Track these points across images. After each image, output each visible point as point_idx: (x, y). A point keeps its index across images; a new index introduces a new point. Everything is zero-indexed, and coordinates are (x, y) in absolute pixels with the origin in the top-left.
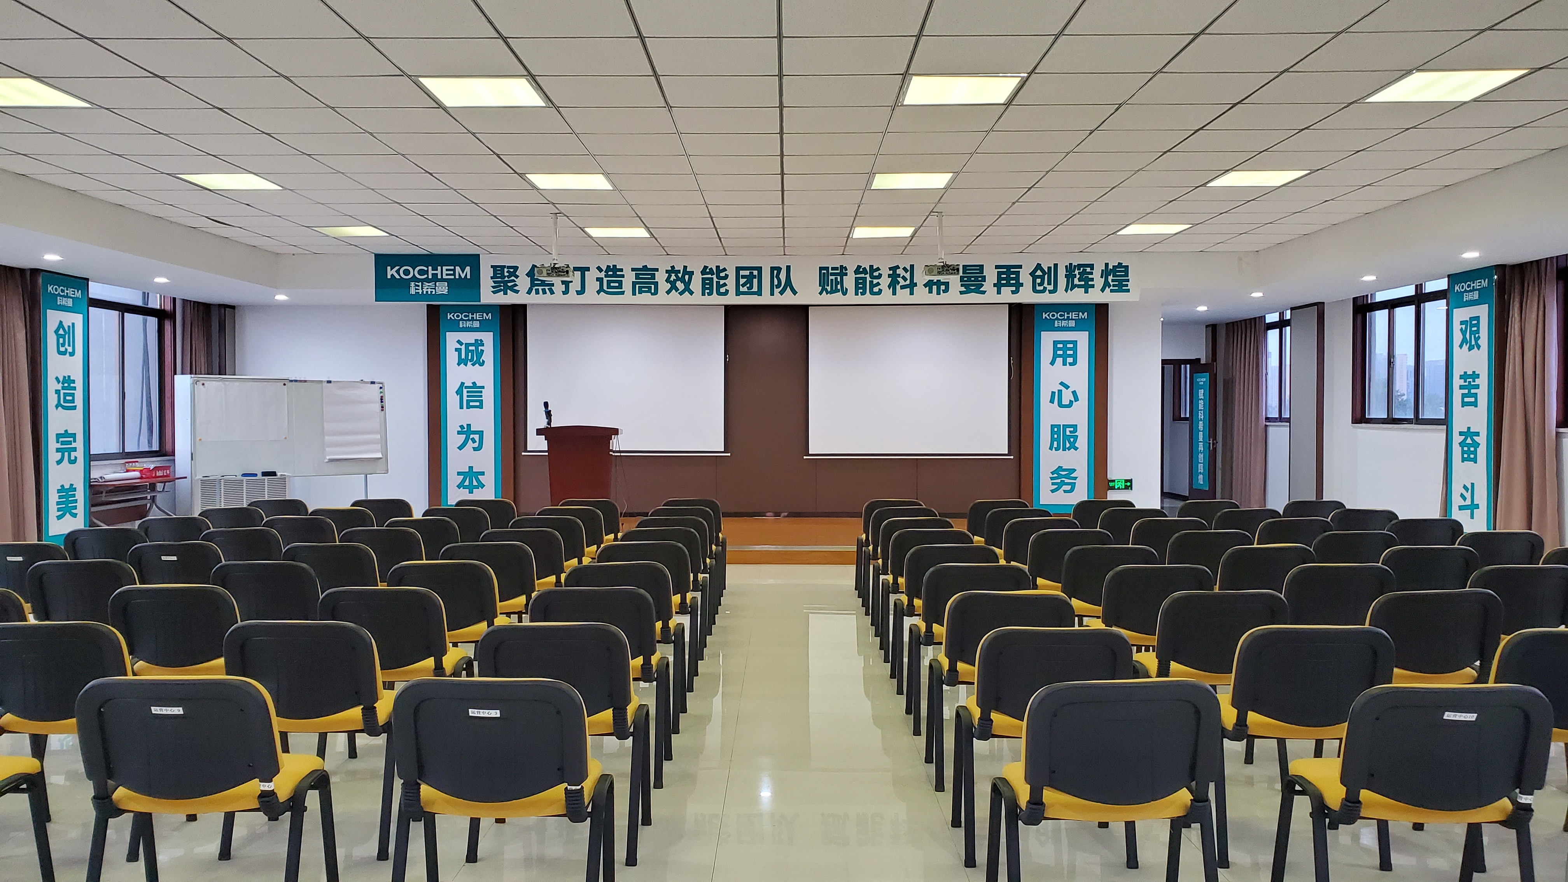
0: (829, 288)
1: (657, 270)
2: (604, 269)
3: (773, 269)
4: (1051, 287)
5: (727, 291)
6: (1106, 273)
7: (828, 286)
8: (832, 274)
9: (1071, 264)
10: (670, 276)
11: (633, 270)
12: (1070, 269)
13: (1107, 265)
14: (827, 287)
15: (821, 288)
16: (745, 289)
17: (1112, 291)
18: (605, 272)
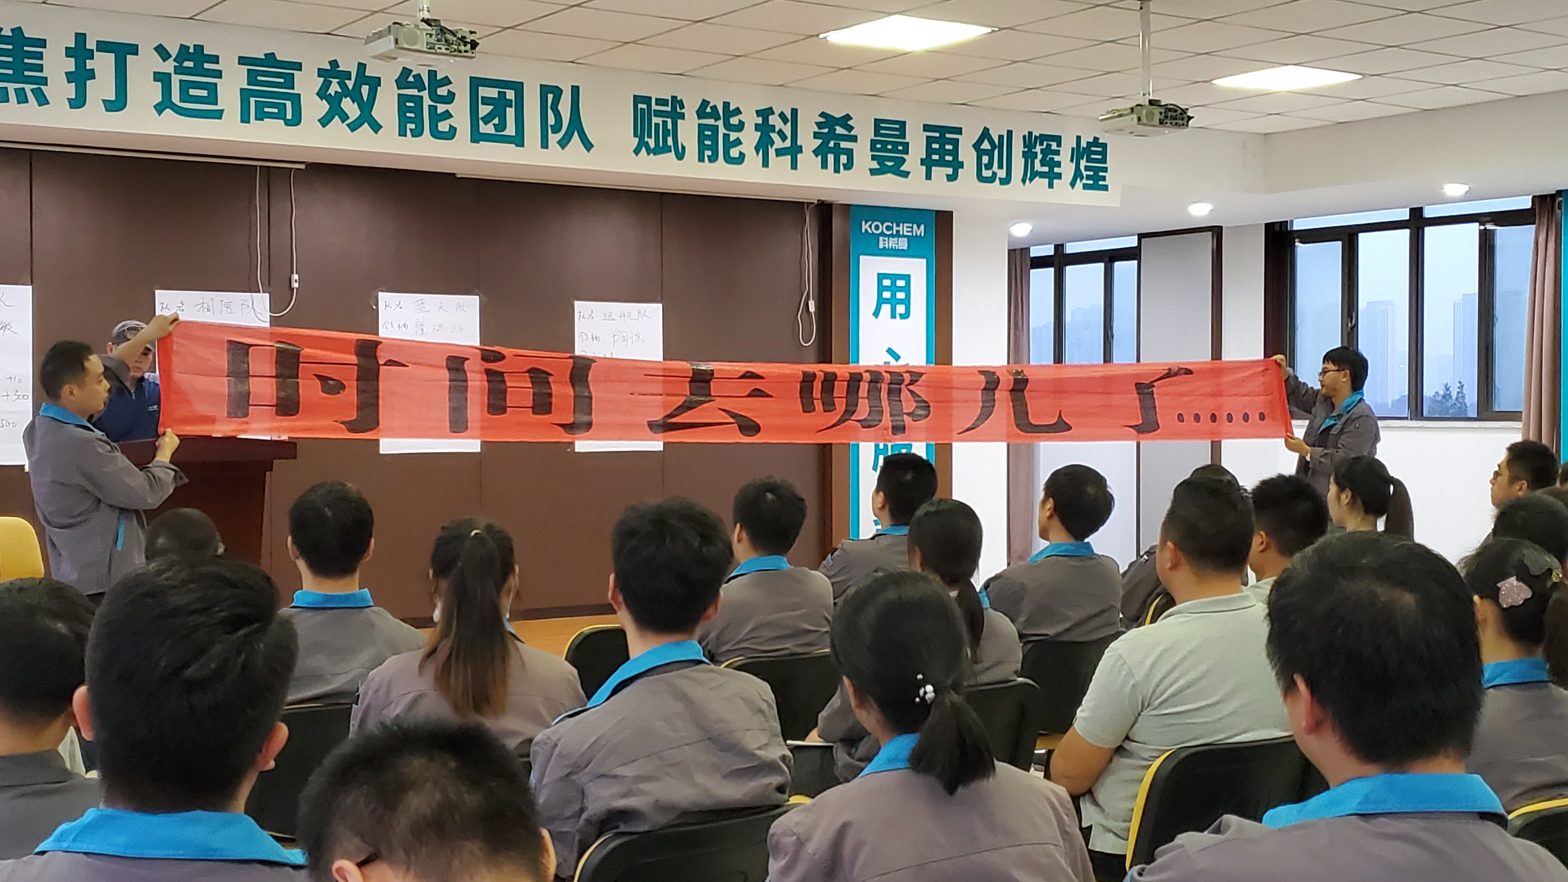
0: (652, 143)
1: (298, 66)
2: (174, 51)
3: (545, 90)
4: (1002, 174)
5: (453, 131)
6: (1078, 153)
7: (651, 137)
8: (658, 114)
9: (1030, 133)
10: (328, 83)
11: (243, 61)
12: (1030, 141)
13: (1079, 138)
14: (649, 140)
15: (637, 139)
16: (488, 129)
17: (1085, 187)
18: (175, 60)
